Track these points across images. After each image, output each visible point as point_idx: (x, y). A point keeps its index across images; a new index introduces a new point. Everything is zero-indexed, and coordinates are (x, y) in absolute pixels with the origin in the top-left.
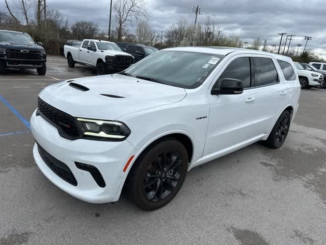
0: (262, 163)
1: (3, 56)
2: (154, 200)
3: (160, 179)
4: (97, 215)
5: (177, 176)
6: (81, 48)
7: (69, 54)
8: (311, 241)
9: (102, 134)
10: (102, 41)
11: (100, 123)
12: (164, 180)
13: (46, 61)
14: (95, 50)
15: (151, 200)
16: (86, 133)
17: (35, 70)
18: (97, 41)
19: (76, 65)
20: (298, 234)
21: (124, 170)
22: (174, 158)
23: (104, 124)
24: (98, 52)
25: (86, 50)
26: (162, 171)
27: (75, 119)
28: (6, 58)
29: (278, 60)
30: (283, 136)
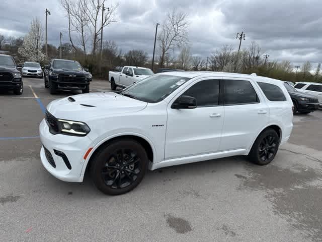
0: (236, 175)
1: (56, 79)
2: (113, 187)
3: (120, 170)
4: (70, 193)
5: (137, 171)
6: (122, 74)
7: (112, 78)
8: (234, 234)
9: (72, 131)
10: (139, 68)
11: (71, 123)
12: (123, 172)
13: (89, 84)
14: (132, 75)
15: (110, 186)
16: (63, 130)
17: (81, 91)
18: (135, 67)
19: (118, 88)
20: (225, 228)
21: (85, 158)
22: (133, 155)
23: (74, 124)
24: (135, 76)
25: (125, 75)
26: (121, 164)
27: (57, 119)
28: (57, 81)
29: (257, 82)
30: (271, 154)
